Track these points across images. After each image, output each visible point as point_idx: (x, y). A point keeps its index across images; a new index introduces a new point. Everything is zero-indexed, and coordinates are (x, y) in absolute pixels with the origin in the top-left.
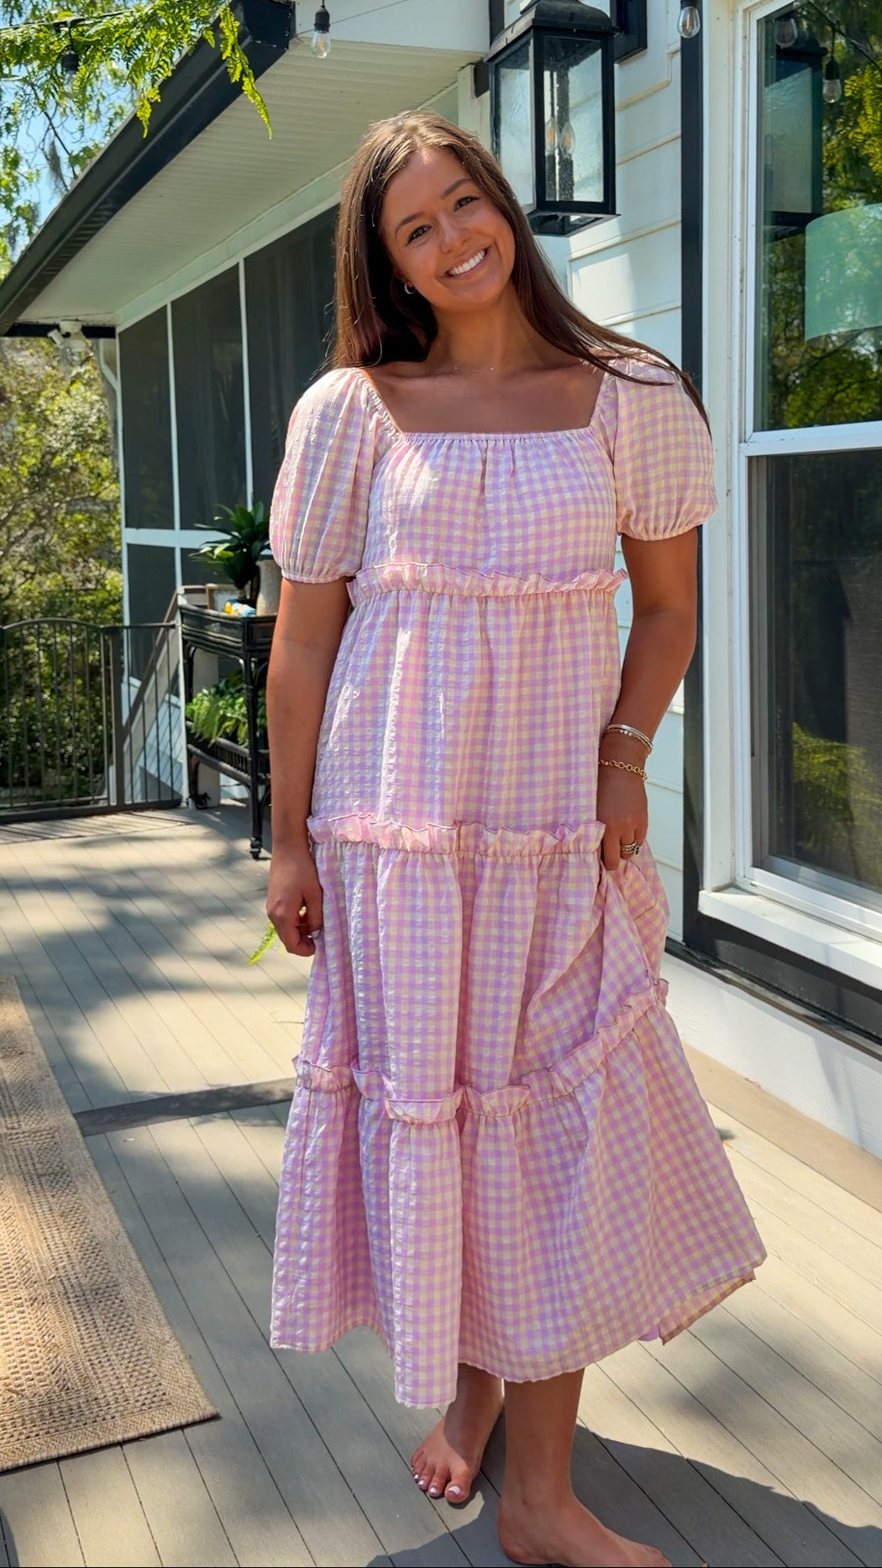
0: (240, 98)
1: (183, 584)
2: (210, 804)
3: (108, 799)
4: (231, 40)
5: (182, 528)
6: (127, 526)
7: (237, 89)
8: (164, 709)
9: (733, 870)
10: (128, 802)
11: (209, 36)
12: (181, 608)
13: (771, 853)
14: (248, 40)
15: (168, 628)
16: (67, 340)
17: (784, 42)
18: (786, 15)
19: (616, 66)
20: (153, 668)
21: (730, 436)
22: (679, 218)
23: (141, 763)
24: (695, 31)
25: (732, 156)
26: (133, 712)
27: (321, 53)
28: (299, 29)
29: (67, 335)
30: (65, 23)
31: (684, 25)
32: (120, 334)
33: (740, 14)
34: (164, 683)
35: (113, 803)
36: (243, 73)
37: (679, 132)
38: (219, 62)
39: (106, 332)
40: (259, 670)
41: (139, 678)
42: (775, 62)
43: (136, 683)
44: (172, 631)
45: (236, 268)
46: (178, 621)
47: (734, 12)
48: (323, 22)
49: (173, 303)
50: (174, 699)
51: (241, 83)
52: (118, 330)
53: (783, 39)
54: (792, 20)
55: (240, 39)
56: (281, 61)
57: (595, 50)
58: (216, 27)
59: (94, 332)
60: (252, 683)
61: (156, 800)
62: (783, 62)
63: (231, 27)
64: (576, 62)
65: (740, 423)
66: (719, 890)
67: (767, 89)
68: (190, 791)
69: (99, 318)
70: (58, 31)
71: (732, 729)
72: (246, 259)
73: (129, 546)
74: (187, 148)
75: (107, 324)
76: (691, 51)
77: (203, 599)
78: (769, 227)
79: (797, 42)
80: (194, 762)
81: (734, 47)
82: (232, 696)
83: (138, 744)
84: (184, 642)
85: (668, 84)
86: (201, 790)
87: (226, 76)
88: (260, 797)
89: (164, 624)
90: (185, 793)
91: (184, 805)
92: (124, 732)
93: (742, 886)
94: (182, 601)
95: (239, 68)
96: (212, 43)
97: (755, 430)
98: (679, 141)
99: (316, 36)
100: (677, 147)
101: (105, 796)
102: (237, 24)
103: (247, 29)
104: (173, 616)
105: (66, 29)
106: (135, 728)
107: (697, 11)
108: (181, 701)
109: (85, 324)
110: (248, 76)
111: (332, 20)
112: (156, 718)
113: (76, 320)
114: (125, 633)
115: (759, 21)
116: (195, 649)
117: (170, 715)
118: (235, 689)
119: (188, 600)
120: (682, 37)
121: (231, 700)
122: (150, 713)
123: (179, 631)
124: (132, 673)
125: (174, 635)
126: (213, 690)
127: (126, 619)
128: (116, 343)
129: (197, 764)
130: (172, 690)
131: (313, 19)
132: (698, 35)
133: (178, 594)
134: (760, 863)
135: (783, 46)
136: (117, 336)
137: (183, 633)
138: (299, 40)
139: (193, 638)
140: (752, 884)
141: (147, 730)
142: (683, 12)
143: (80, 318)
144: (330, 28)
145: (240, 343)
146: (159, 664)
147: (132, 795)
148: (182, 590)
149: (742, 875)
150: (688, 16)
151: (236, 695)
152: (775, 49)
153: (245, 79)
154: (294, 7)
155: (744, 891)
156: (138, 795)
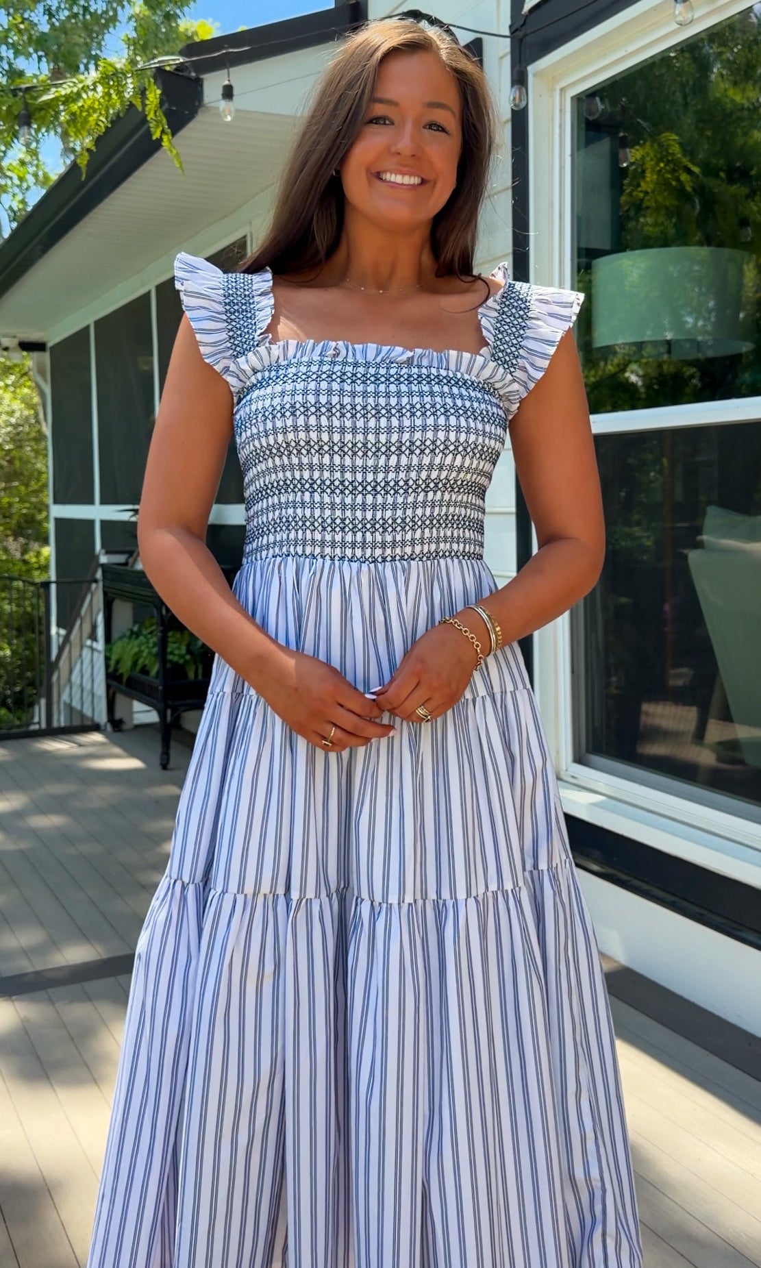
0: (162, 150)
1: (103, 546)
2: (125, 727)
3: (39, 723)
4: (154, 106)
5: (104, 502)
6: (56, 502)
7: (158, 145)
8: (86, 652)
10: (55, 724)
11: (137, 103)
12: (103, 566)
13: (588, 751)
14: (166, 106)
15: (90, 583)
16: (5, 353)
18: (591, 94)
20: (78, 614)
22: (510, 249)
23: (65, 697)
24: (523, 104)
25: (551, 204)
26: (61, 650)
27: (227, 117)
28: (206, 100)
29: (6, 349)
30: (20, 90)
31: (514, 99)
32: (52, 348)
33: (558, 92)
34: (87, 628)
35: (44, 726)
36: (163, 132)
37: (510, 183)
38: (144, 120)
39: (37, 347)
40: (168, 615)
41: (64, 628)
42: (584, 132)
43: (63, 632)
44: (94, 586)
45: (149, 293)
46: (99, 575)
47: (552, 90)
48: (228, 93)
49: (97, 323)
50: (95, 645)
51: (161, 140)
52: (50, 344)
53: (590, 113)
54: (598, 99)
55: (161, 103)
56: (191, 125)
58: (142, 93)
59: (27, 346)
60: (163, 624)
61: (80, 725)
62: (592, 133)
63: (154, 95)
67: (579, 153)
68: (108, 718)
69: (34, 336)
70: (15, 95)
71: (556, 653)
72: (155, 287)
73: (58, 521)
74: (112, 195)
75: (40, 340)
76: (520, 120)
77: (120, 559)
79: (601, 116)
80: (111, 692)
81: (553, 118)
82: (146, 637)
83: (63, 681)
84: (105, 594)
85: (501, 146)
86: (118, 716)
87: (149, 134)
88: (169, 718)
89: (89, 578)
90: (102, 717)
91: (103, 728)
92: (53, 667)
93: (565, 778)
94: (104, 559)
95: (161, 128)
96: (140, 108)
98: (510, 190)
99: (223, 105)
100: (509, 194)
101: (36, 719)
102: (159, 92)
103: (165, 98)
104: (95, 572)
105: (21, 94)
106: (63, 663)
107: (524, 90)
108: (100, 645)
109: (22, 340)
110: (167, 134)
111: (235, 92)
112: (81, 656)
113: (15, 337)
114: (53, 587)
115: (572, 98)
116: (113, 600)
117: (92, 654)
118: (148, 631)
119: (108, 559)
120: (512, 109)
121: (145, 640)
122: (75, 652)
123: (101, 584)
124: (59, 625)
125: (96, 588)
126: (128, 633)
127: (53, 578)
128: (46, 357)
129: (114, 694)
130: (93, 637)
131: (220, 91)
132: (524, 108)
133: (99, 554)
134: (579, 759)
135: (591, 118)
136: (48, 350)
137: (104, 586)
138: (207, 108)
139: (113, 590)
140: (573, 777)
141: (73, 664)
142: (513, 90)
143: (18, 335)
144: (234, 98)
145: (152, 355)
146: (83, 611)
147: (60, 720)
148: (103, 551)
149: (564, 769)
150: (518, 93)
151: (149, 636)
152: (584, 120)
153: (165, 138)
154: (202, 82)
155: (566, 782)
156: (65, 722)
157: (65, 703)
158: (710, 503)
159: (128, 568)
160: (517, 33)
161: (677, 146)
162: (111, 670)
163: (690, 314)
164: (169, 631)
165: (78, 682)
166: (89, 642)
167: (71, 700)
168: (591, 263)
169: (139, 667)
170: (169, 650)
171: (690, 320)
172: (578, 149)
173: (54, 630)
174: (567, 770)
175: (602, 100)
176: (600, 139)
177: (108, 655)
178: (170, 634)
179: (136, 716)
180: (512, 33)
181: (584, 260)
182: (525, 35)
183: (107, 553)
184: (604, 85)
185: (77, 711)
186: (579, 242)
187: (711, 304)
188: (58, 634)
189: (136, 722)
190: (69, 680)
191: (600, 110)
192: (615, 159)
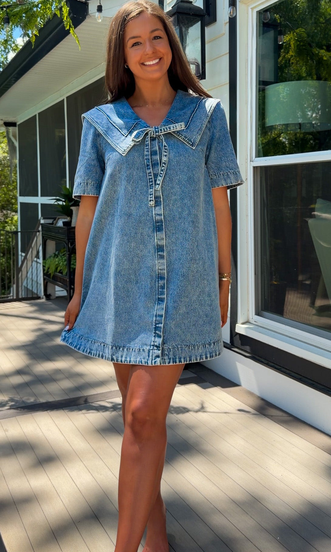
0: (70, 35)
1: (42, 216)
2: (51, 298)
3: (13, 296)
4: (66, 15)
5: (42, 195)
6: (20, 196)
7: (68, 32)
8: (34, 263)
9: (248, 317)
10: (20, 297)
11: (58, 13)
12: (42, 224)
13: (262, 310)
14: (72, 15)
15: (36, 232)
17: (265, 20)
18: (265, 10)
19: (206, 28)
20: (31, 246)
21: (247, 159)
22: (228, 82)
23: (25, 284)
24: (235, 14)
26: (23, 262)
27: (99, 20)
28: (90, 12)
30: (5, 7)
31: (230, 13)
32: (18, 125)
33: (250, 10)
34: (35, 253)
35: (15, 298)
36: (70, 26)
37: (228, 51)
38: (61, 21)
39: (13, 124)
40: (72, 247)
41: (24, 252)
42: (262, 28)
43: (24, 254)
44: (38, 233)
45: (64, 100)
46: (40, 229)
47: (248, 9)
48: (100, 9)
49: (39, 114)
50: (38, 260)
51: (69, 30)
52: (18, 124)
54: (268, 12)
55: (69, 14)
56: (83, 23)
57: (198, 21)
58: (61, 9)
59: (8, 124)
60: (69, 251)
61: (31, 296)
62: (266, 28)
63: (66, 10)
64: (192, 26)
65: (250, 154)
66: (243, 324)
68: (44, 293)
69: (10, 119)
70: (2, 10)
71: (248, 265)
72: (67, 98)
73: (21, 203)
74: (47, 55)
75: (13, 122)
76: (233, 22)
77: (50, 221)
79: (270, 20)
80: (46, 281)
81: (248, 22)
82: (61, 257)
83: (24, 276)
84: (43, 237)
85: (224, 34)
86: (48, 293)
87: (64, 27)
89: (35, 230)
90: (42, 294)
91: (42, 298)
92: (19, 270)
93: (252, 322)
94: (42, 221)
96: (59, 16)
97: (256, 157)
98: (228, 54)
99: (97, 14)
101: (11, 295)
102: (68, 9)
103: (71, 11)
104: (39, 227)
105: (5, 9)
106: (24, 269)
107: (235, 8)
108: (41, 260)
109: (5, 121)
110: (72, 28)
111: (103, 9)
112: (32, 265)
113: (2, 120)
114: (19, 234)
115: (257, 11)
116: (47, 239)
117: (37, 264)
118: (62, 254)
119: (44, 222)
120: (229, 17)
121: (61, 258)
122: (29, 263)
123: (41, 233)
124: (22, 251)
125: (39, 234)
126: (53, 255)
127: (19, 230)
128: (17, 129)
129: (47, 283)
130: (37, 256)
131: (96, 8)
132: (235, 16)
133: (40, 219)
134: (258, 313)
135: (265, 21)
136: (17, 126)
137: (42, 234)
138: (90, 16)
139: (47, 236)
140: (255, 321)
141: (28, 269)
142: (230, 8)
143: (3, 119)
144: (103, 11)
145: (65, 128)
146: (33, 245)
147: (22, 294)
148: (42, 218)
149: (251, 318)
150: (232, 10)
151: (63, 256)
152: (262, 23)
153: (71, 29)
154: (88, 4)
155: (252, 324)
156: (24, 295)
157: (24, 286)
158: (318, 197)
159: (53, 226)
161: (305, 34)
162: (45, 272)
163: (309, 111)
164: (72, 254)
165: (31, 277)
166: (35, 259)
167: (27, 285)
168: (265, 87)
169: (58, 270)
170: (72, 263)
171: (309, 113)
172: (259, 36)
173: (20, 253)
174: (252, 319)
175: (270, 13)
176: (269, 31)
177: (44, 265)
178: (72, 256)
179: (56, 292)
181: (262, 86)
183: (44, 218)
184: (271, 6)
185: (30, 290)
186: (259, 78)
187: (319, 106)
188: (22, 256)
189: (57, 295)
190: (27, 276)
191: (269, 18)
192: (276, 40)
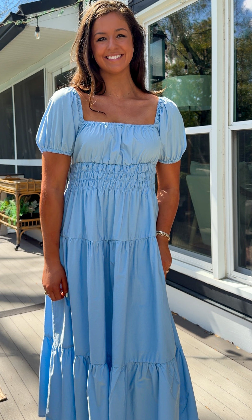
17: (155, 32)
33: (144, 24)
54: (157, 26)
62: (155, 38)
67: (151, 44)
72: (14, 86)
78: (152, 80)
79: (158, 32)
115: (148, 26)
152: (152, 34)
154: (26, 17)
160: (130, 4)
176: (158, 40)
179: (8, 230)
180: (129, 4)
182: (133, 5)
189: (8, 232)
191: (158, 30)
